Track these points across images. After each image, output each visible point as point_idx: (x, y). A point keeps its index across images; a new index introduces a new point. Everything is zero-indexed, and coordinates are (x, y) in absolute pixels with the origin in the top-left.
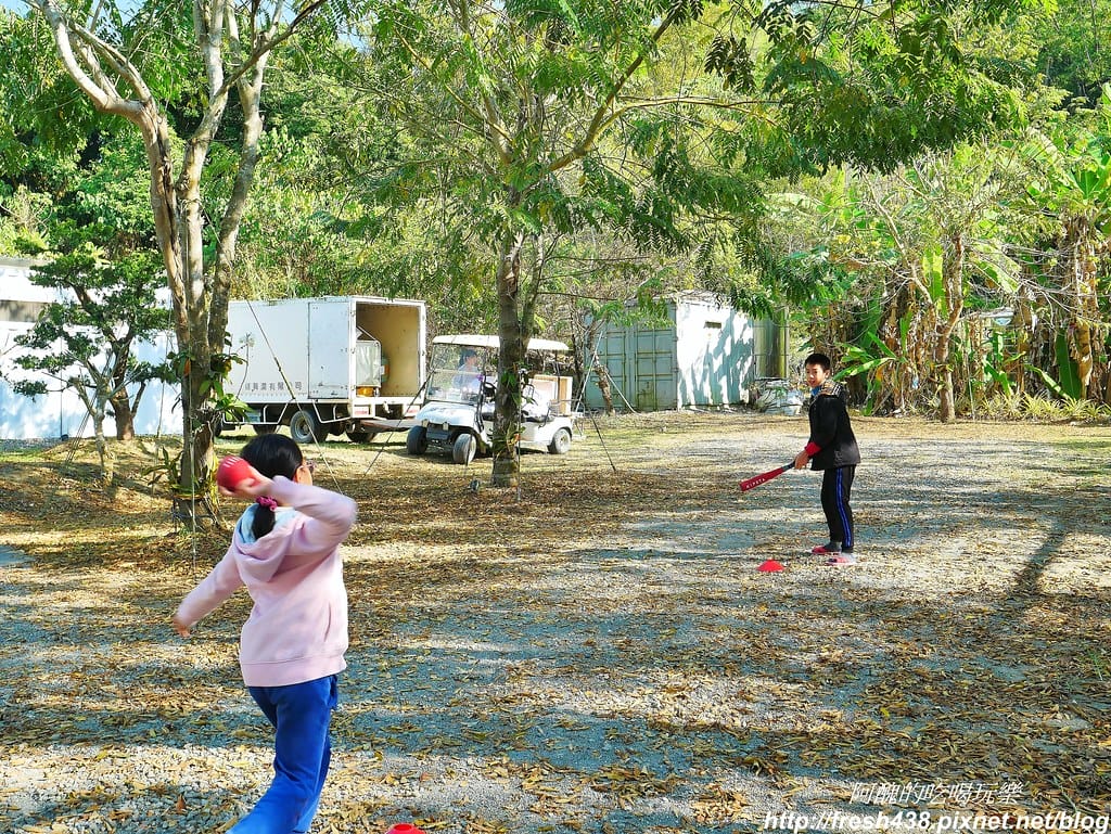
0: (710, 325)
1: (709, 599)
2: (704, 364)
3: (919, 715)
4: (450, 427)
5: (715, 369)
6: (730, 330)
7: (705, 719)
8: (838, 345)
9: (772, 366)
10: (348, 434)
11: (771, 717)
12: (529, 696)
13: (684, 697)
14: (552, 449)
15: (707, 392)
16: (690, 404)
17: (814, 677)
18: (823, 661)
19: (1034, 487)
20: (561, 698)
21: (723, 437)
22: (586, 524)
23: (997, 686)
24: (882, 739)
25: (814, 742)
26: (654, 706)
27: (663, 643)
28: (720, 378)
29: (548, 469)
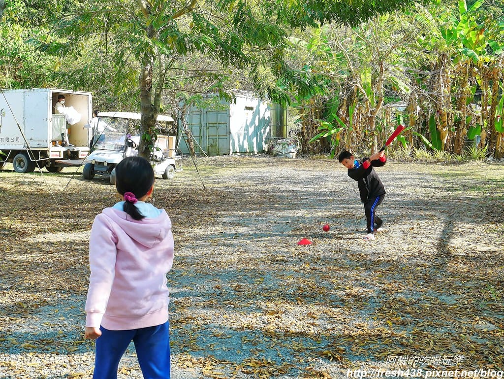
0: (247, 108)
1: (277, 261)
2: (244, 130)
3: (407, 324)
4: (108, 164)
5: (250, 134)
6: (258, 112)
7: (294, 330)
8: (315, 120)
9: (279, 132)
10: (47, 168)
11: (329, 328)
12: (192, 319)
13: (279, 317)
14: (165, 176)
15: (246, 146)
16: (236, 152)
17: (346, 304)
18: (348, 295)
19: (428, 197)
20: (211, 320)
21: (257, 170)
22: (196, 219)
23: (443, 307)
24: (393, 338)
25: (357, 341)
26: (264, 323)
27: (259, 287)
28: (253, 139)
29: (165, 188)
